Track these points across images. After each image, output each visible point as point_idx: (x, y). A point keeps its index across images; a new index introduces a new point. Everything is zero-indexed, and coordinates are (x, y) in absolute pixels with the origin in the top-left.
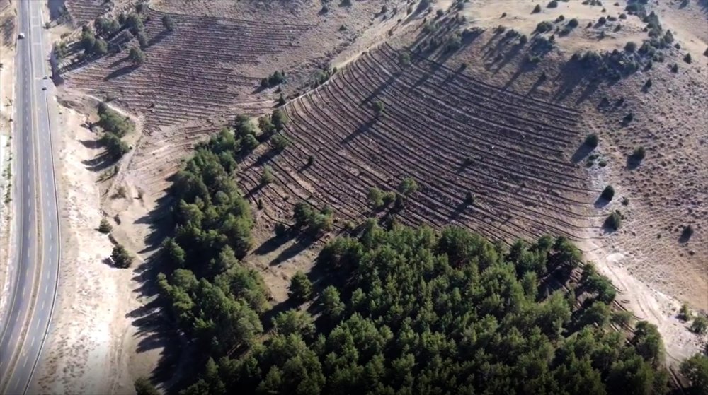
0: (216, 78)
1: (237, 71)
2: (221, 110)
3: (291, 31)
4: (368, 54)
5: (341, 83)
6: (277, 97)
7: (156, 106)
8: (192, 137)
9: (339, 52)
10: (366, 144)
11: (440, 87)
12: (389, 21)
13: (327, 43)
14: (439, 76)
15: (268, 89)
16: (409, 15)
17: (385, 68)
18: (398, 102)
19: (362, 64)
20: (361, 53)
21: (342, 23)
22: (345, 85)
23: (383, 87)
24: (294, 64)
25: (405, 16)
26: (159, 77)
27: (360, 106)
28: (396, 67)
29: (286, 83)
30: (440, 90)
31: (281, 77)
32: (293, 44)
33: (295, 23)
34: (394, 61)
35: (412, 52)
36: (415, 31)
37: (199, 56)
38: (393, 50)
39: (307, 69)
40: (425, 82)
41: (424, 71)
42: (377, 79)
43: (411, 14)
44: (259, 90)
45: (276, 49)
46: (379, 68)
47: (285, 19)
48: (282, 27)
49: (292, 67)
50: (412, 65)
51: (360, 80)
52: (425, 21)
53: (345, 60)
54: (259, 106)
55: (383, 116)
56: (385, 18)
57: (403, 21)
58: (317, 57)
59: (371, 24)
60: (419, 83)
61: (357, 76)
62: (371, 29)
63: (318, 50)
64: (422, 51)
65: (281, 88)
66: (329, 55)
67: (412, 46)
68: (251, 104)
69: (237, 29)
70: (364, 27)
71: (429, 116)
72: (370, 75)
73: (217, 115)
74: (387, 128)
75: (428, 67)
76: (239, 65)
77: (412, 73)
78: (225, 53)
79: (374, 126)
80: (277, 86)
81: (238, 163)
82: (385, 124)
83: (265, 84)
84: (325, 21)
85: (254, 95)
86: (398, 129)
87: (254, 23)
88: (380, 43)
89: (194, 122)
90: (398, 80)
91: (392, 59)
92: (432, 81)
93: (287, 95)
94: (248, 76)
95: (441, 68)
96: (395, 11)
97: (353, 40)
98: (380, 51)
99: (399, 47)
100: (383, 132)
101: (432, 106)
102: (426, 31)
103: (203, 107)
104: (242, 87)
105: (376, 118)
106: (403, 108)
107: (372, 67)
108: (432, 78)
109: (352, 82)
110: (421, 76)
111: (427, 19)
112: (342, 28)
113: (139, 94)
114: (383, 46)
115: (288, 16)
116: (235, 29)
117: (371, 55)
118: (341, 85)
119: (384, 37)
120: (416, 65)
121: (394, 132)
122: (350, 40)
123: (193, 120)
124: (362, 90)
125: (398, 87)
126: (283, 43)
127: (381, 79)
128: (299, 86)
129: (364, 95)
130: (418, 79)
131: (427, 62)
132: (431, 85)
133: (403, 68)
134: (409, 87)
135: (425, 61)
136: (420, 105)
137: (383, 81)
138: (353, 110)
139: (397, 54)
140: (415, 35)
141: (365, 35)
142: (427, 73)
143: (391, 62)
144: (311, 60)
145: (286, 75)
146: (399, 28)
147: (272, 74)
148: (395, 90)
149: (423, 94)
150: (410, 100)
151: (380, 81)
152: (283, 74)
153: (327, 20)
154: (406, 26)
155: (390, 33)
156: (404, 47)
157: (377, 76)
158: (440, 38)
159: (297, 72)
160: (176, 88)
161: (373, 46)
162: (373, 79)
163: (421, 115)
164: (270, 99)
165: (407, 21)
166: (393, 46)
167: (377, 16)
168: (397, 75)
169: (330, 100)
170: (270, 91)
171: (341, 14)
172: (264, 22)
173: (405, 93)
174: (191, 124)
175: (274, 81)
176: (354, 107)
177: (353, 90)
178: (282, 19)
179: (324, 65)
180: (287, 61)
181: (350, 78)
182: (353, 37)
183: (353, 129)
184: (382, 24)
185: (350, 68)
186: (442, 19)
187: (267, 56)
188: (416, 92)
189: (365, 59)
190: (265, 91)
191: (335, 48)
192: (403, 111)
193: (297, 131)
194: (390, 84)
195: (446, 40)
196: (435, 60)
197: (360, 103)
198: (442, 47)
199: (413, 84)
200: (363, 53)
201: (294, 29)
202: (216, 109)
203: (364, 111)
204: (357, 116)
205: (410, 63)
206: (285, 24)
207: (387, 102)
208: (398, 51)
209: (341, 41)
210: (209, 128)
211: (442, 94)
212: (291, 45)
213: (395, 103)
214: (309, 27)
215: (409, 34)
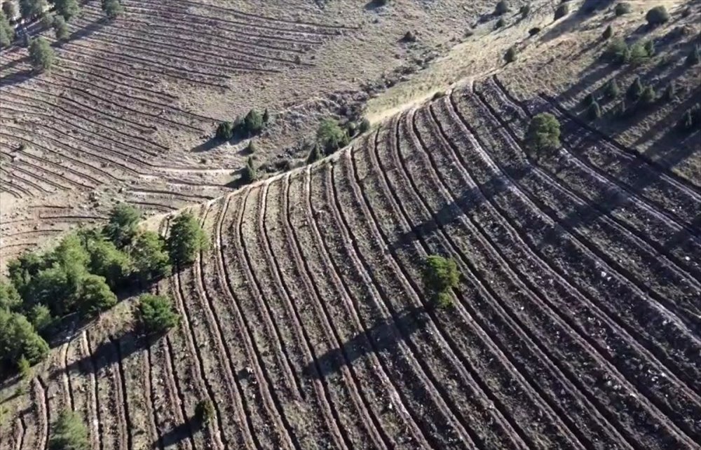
0: (145, 110)
1: (186, 101)
2: (126, 177)
3: (305, 34)
4: (447, 100)
5: (365, 165)
6: (242, 162)
7: (27, 150)
8: (48, 227)
9: (391, 85)
10: (376, 409)
11: (662, 251)
12: (508, 32)
13: (368, 63)
14: (660, 207)
15: (228, 145)
16: (559, 21)
17: (482, 144)
18: (506, 268)
19: (427, 125)
20: (431, 94)
21: (410, 29)
22: (372, 173)
23: (468, 202)
24: (292, 100)
25: (548, 22)
26: (61, 96)
27: (392, 250)
28: (517, 149)
29: (267, 135)
30: (665, 262)
31: (260, 123)
32: (303, 59)
33: (317, 21)
34: (511, 131)
35: (566, 114)
36: (576, 57)
37: (136, 66)
38: (511, 98)
39: (314, 113)
40: (604, 218)
41: (601, 179)
42: (457, 174)
43: (563, 18)
44: (208, 146)
45: (267, 67)
46: (467, 142)
47: (300, 12)
48: (290, 26)
49: (286, 105)
50: (564, 152)
51: (411, 166)
52: (607, 34)
53: (395, 103)
54: (199, 179)
55: (450, 309)
56: (500, 24)
57: (541, 34)
58: (342, 89)
59: (468, 35)
60: (585, 215)
61: (406, 151)
62: (467, 44)
63: (347, 75)
64: (599, 114)
65: (255, 146)
66: (368, 89)
67: (566, 96)
68: (184, 172)
69: (214, 23)
70: (453, 40)
71: (617, 362)
72: (438, 157)
73: (111, 186)
74: (456, 361)
75: (616, 167)
76: (191, 89)
77: (561, 176)
78: (178, 64)
79: (414, 338)
80: (248, 141)
81: (52, 347)
82: (452, 345)
83: (223, 135)
84: (376, 22)
85: (196, 154)
86: (494, 384)
87: (246, 16)
88: (481, 76)
89: (65, 194)
90: (515, 190)
91: (505, 124)
92: (633, 221)
93: (261, 164)
94: (200, 113)
95: (665, 178)
96: (525, 12)
97: (424, 64)
98: (477, 96)
99: (529, 92)
100: (440, 375)
101: (630, 319)
102: (612, 59)
103: (97, 165)
104: (180, 134)
105: (430, 307)
106: (521, 298)
107: (449, 134)
108: (630, 207)
109: (392, 167)
110: (592, 194)
111: (614, 30)
112: (407, 38)
113: (16, 122)
114: (485, 84)
115: (309, 6)
116: (210, 23)
117: (454, 104)
118: (362, 172)
119: (493, 62)
120: (577, 152)
121: (477, 390)
122: (419, 63)
123: (65, 189)
124: (409, 198)
125: (512, 212)
126: (285, 55)
127: (466, 175)
128: (291, 146)
129: (410, 213)
130: (581, 203)
131: (615, 151)
132: (629, 235)
133: (534, 156)
134: (548, 220)
135: (608, 145)
136: (586, 303)
137: (471, 184)
138: (370, 257)
139: (520, 110)
140: (576, 68)
141: (451, 55)
142: (614, 187)
143: (502, 131)
144: (328, 96)
145: (271, 119)
146: (531, 47)
147: (242, 117)
148: (502, 221)
149: (599, 263)
150: (549, 271)
151: (462, 182)
152: (265, 117)
153: (382, 20)
154: (552, 42)
155: (509, 56)
156: (542, 95)
157: (456, 163)
158: (661, 83)
159: (296, 117)
160: (75, 120)
161: (461, 83)
162: (443, 170)
163: (589, 347)
164: (227, 167)
165: (554, 33)
166: (513, 88)
167: (483, 19)
168: (516, 173)
169: (326, 208)
170: (229, 150)
171: (409, 11)
172: (262, 16)
173: (536, 243)
174: (58, 199)
175: (245, 129)
176: (375, 247)
177: (388, 194)
178: (294, 13)
179: (353, 109)
180: (283, 92)
181: (389, 156)
182: (427, 56)
183: (353, 329)
184: (492, 36)
185: (399, 129)
186: (662, 31)
187: (248, 77)
188: (570, 248)
189: (437, 110)
190: (221, 148)
191: (383, 77)
192: (520, 311)
193: (216, 285)
194: (489, 198)
195: (681, 91)
196: (641, 149)
197: (393, 239)
198: (667, 109)
199: (562, 215)
200: (437, 96)
201: (312, 31)
202: (117, 173)
203: (398, 271)
204: (375, 282)
205: (558, 144)
206: (299, 22)
207: (469, 256)
208: (524, 104)
209: (400, 63)
210: (88, 214)
211: (677, 281)
212: (297, 62)
213: (496, 268)
214: (341, 30)
215: (559, 63)
